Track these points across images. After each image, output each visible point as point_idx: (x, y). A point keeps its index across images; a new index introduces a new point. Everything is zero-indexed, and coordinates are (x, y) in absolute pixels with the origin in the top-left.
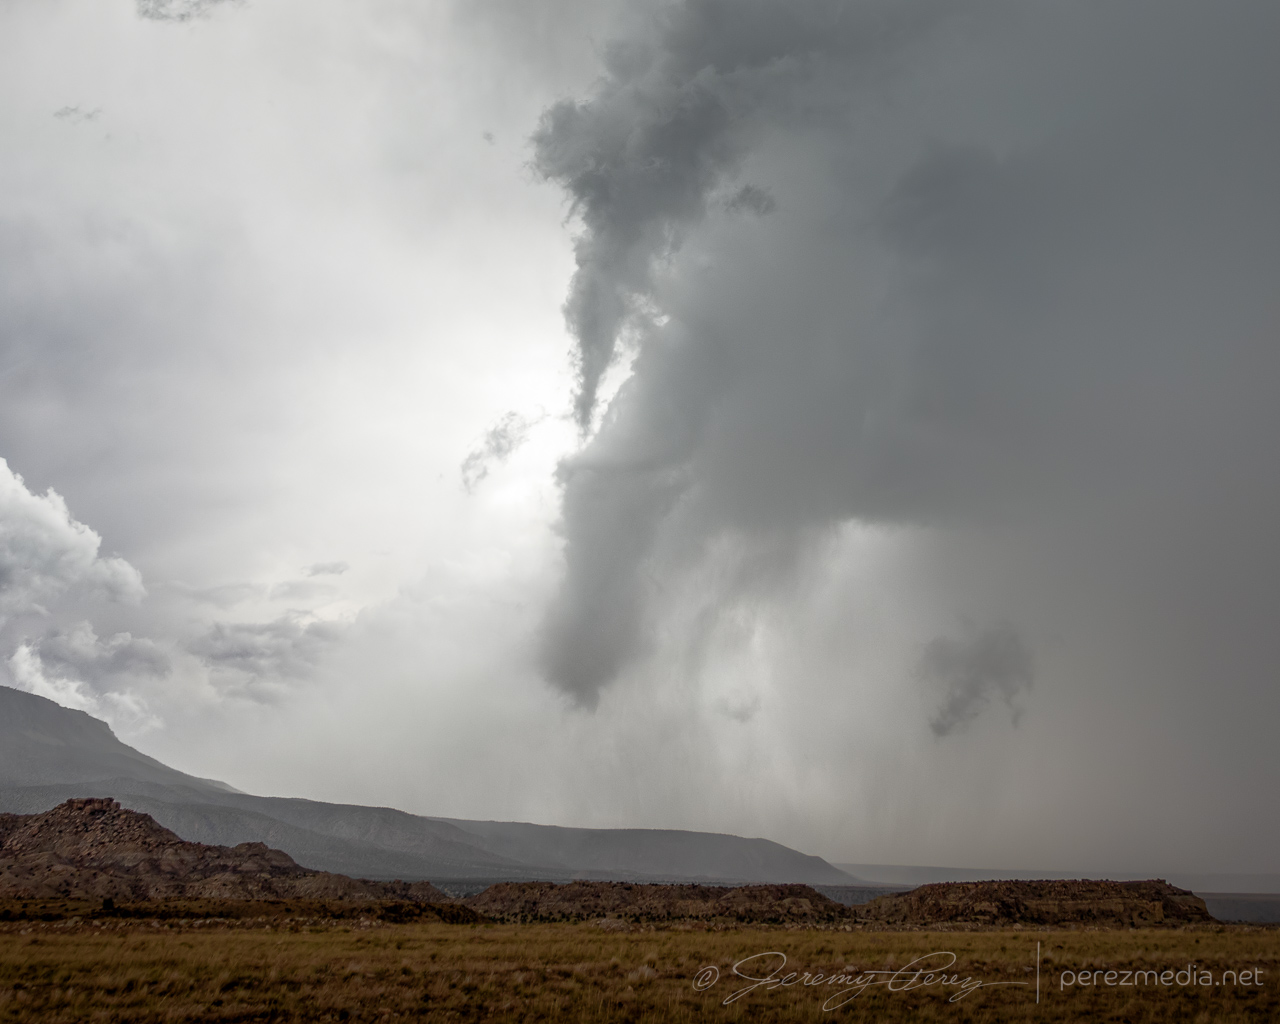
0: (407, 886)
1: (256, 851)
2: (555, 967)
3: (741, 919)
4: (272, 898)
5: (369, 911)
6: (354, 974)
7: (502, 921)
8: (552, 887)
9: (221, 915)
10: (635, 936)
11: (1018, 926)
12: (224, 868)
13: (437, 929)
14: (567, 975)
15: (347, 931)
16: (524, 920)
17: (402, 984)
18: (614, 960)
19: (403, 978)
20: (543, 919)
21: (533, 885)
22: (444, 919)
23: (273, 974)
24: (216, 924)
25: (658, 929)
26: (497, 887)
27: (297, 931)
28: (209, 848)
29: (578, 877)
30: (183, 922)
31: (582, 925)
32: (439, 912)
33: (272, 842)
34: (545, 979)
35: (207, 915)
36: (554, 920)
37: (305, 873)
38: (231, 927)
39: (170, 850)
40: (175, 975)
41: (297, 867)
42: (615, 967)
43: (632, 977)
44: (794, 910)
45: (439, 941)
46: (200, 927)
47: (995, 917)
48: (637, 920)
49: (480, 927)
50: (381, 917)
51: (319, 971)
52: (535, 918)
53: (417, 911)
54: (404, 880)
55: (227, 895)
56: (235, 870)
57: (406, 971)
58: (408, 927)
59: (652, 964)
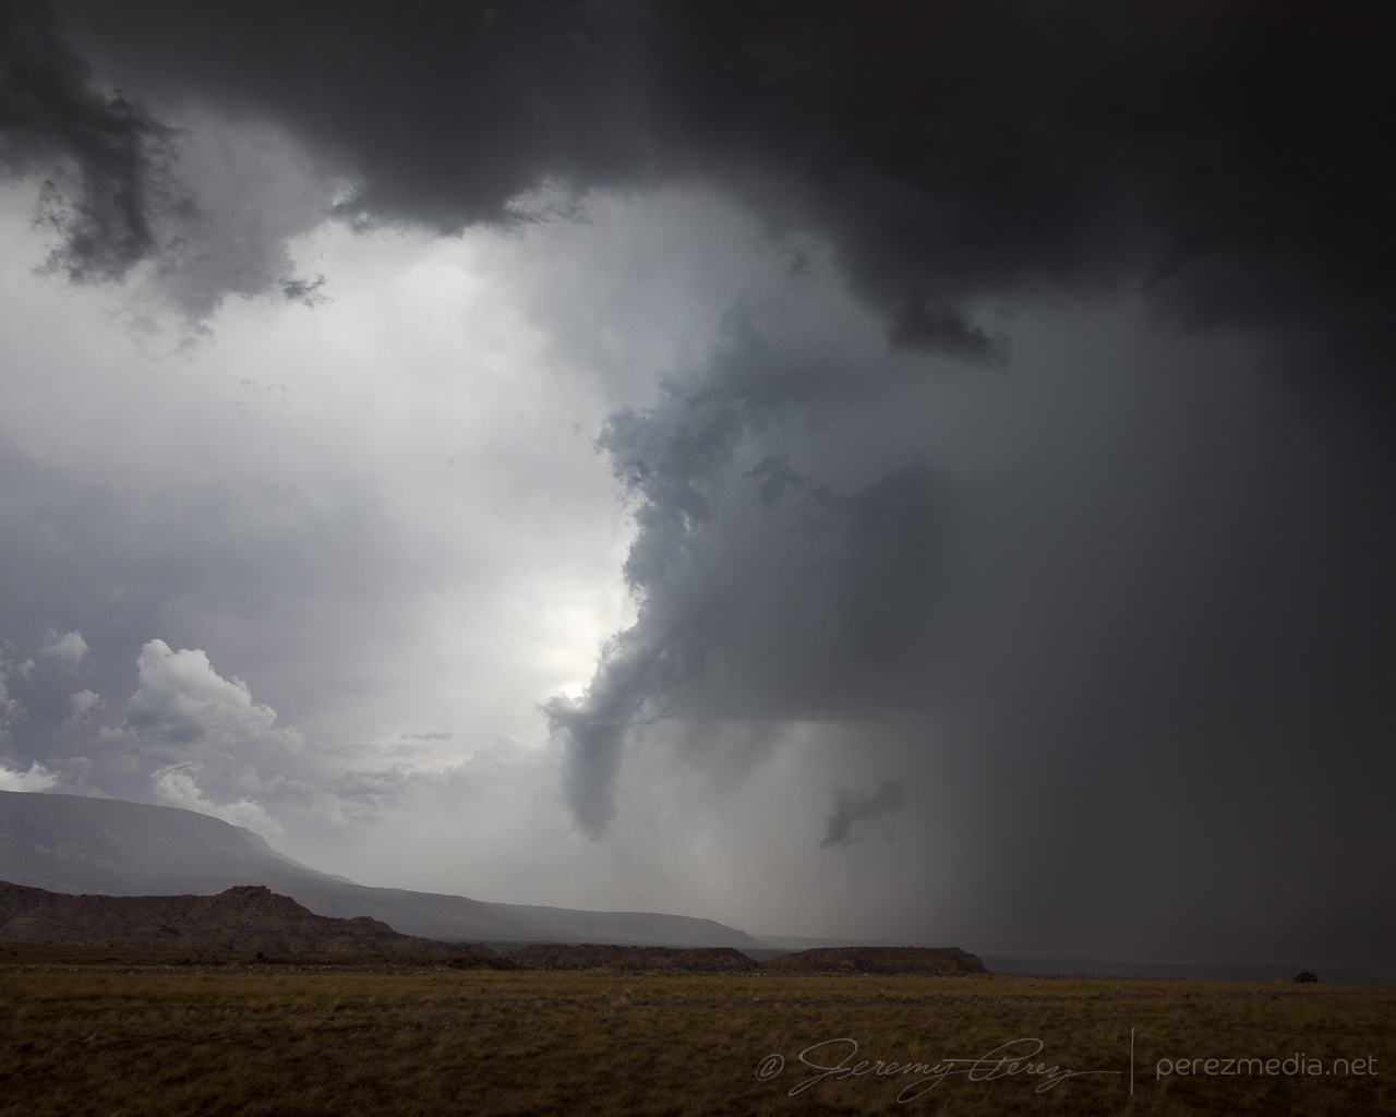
0: (469, 946)
1: (365, 922)
2: (564, 997)
3: (690, 969)
4: (375, 952)
5: (442, 962)
6: (427, 1001)
7: (532, 969)
8: (567, 947)
9: (339, 963)
10: (620, 978)
11: (866, 974)
12: (343, 933)
13: (487, 973)
14: (571, 1002)
15: (425, 974)
16: (547, 969)
17: (460, 1007)
18: (603, 993)
19: (461, 1003)
20: (559, 968)
21: (554, 946)
22: (493, 968)
23: (371, 1000)
24: (335, 969)
25: (635, 975)
26: (530, 947)
27: (391, 974)
28: (333, 920)
29: (584, 942)
30: (311, 967)
31: (585, 971)
32: (490, 963)
33: (378, 916)
34: (557, 1005)
35: (330, 963)
36: (567, 969)
37: (400, 936)
38: (345, 971)
39: (305, 921)
40: (303, 1001)
41: (394, 932)
42: (604, 997)
43: (614, 1004)
44: (725, 964)
45: (487, 981)
46: (324, 970)
47: (853, 969)
48: (623, 969)
49: (516, 973)
50: (451, 966)
51: (403, 999)
52: (555, 967)
53: (475, 962)
54: (467, 942)
55: (345, 950)
56: (350, 935)
57: (463, 999)
58: (468, 972)
59: (628, 996)
